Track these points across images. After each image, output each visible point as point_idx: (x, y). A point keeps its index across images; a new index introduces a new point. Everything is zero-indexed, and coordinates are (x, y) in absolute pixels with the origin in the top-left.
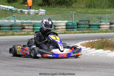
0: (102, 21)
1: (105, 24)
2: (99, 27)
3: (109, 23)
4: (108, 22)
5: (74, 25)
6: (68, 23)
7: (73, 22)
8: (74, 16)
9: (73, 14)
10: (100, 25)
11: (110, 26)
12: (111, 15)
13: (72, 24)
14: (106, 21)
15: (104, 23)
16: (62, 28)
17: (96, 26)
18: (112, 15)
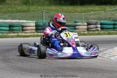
0: (77, 21)
1: (82, 25)
2: (74, 28)
3: (86, 24)
4: (85, 22)
5: (46, 25)
6: (38, 22)
7: (44, 22)
8: (45, 14)
9: (44, 12)
10: (76, 26)
11: (87, 27)
12: (88, 14)
13: (43, 25)
14: (82, 21)
15: (81, 23)
16: (32, 29)
17: (72, 26)
18: (90, 14)
